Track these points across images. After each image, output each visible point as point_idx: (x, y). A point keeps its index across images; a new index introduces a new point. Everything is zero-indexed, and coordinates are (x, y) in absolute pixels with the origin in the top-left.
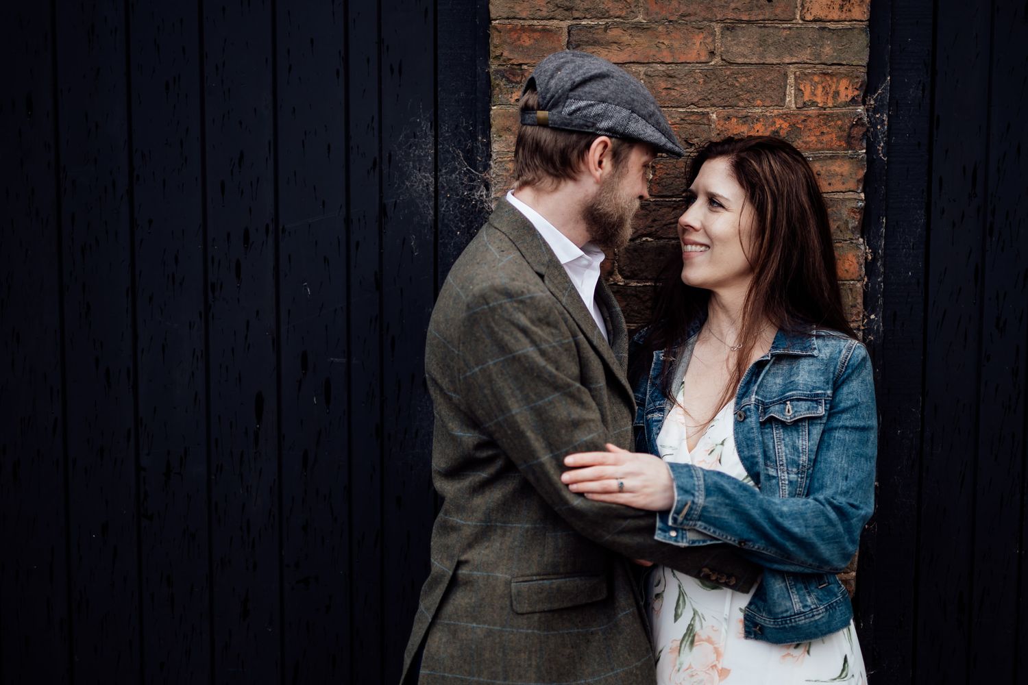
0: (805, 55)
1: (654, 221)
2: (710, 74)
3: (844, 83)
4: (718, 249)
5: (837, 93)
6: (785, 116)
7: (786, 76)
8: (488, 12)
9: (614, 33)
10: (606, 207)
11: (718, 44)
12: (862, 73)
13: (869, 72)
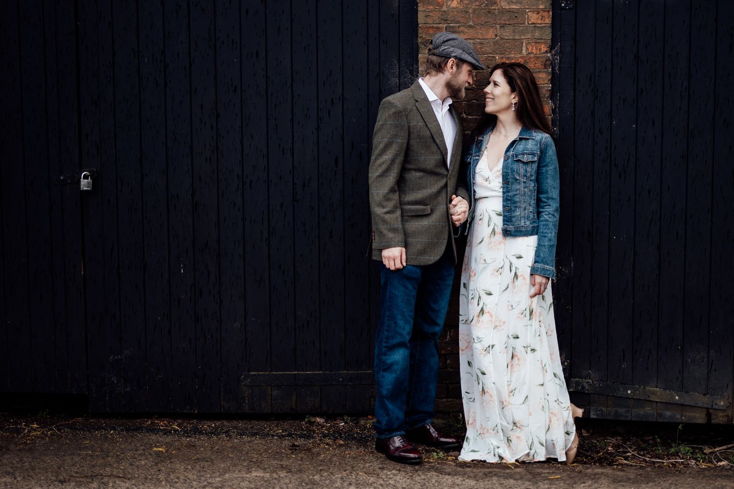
0: (529, 36)
1: (476, 95)
2: (496, 43)
3: (543, 45)
4: (496, 100)
5: (540, 49)
6: (522, 58)
7: (522, 43)
8: (418, 22)
9: (461, 29)
10: (454, 83)
11: (498, 32)
12: (549, 42)
13: (552, 42)
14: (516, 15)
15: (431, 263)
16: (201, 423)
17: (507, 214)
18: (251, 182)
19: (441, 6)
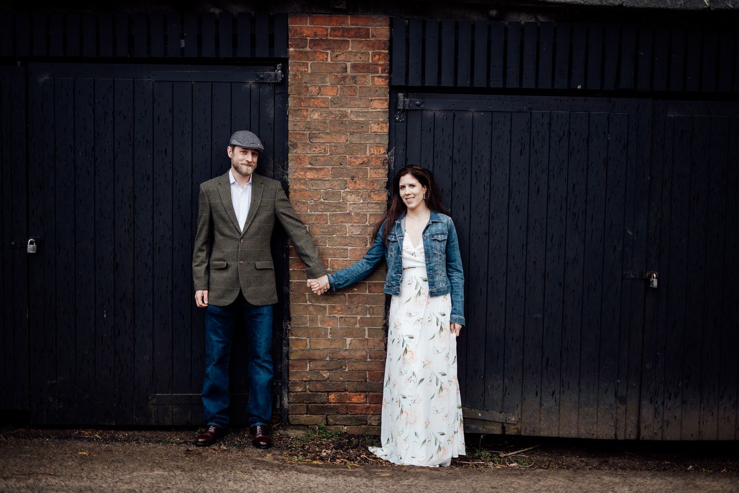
0: (371, 141)
2: (346, 146)
3: (382, 149)
5: (380, 151)
6: (366, 157)
7: (366, 147)
8: (288, 129)
9: (321, 135)
11: (349, 138)
12: (387, 146)
13: (389, 146)
14: (362, 125)
15: (227, 304)
16: (117, 433)
17: (431, 280)
18: (159, 248)
19: (306, 118)
